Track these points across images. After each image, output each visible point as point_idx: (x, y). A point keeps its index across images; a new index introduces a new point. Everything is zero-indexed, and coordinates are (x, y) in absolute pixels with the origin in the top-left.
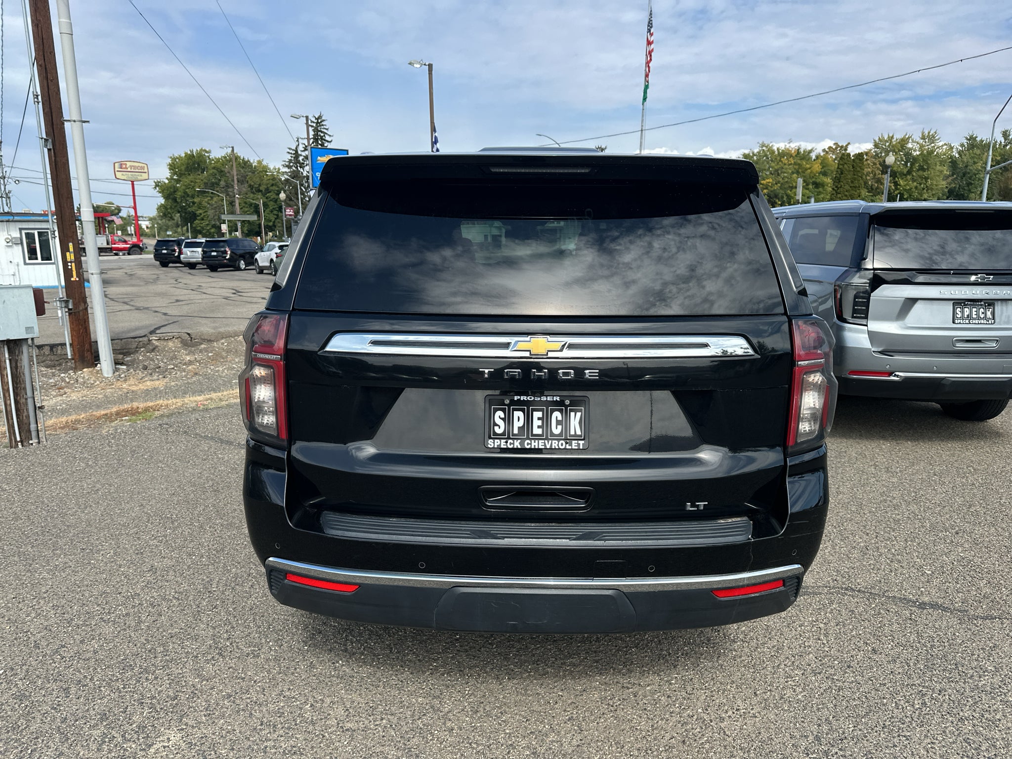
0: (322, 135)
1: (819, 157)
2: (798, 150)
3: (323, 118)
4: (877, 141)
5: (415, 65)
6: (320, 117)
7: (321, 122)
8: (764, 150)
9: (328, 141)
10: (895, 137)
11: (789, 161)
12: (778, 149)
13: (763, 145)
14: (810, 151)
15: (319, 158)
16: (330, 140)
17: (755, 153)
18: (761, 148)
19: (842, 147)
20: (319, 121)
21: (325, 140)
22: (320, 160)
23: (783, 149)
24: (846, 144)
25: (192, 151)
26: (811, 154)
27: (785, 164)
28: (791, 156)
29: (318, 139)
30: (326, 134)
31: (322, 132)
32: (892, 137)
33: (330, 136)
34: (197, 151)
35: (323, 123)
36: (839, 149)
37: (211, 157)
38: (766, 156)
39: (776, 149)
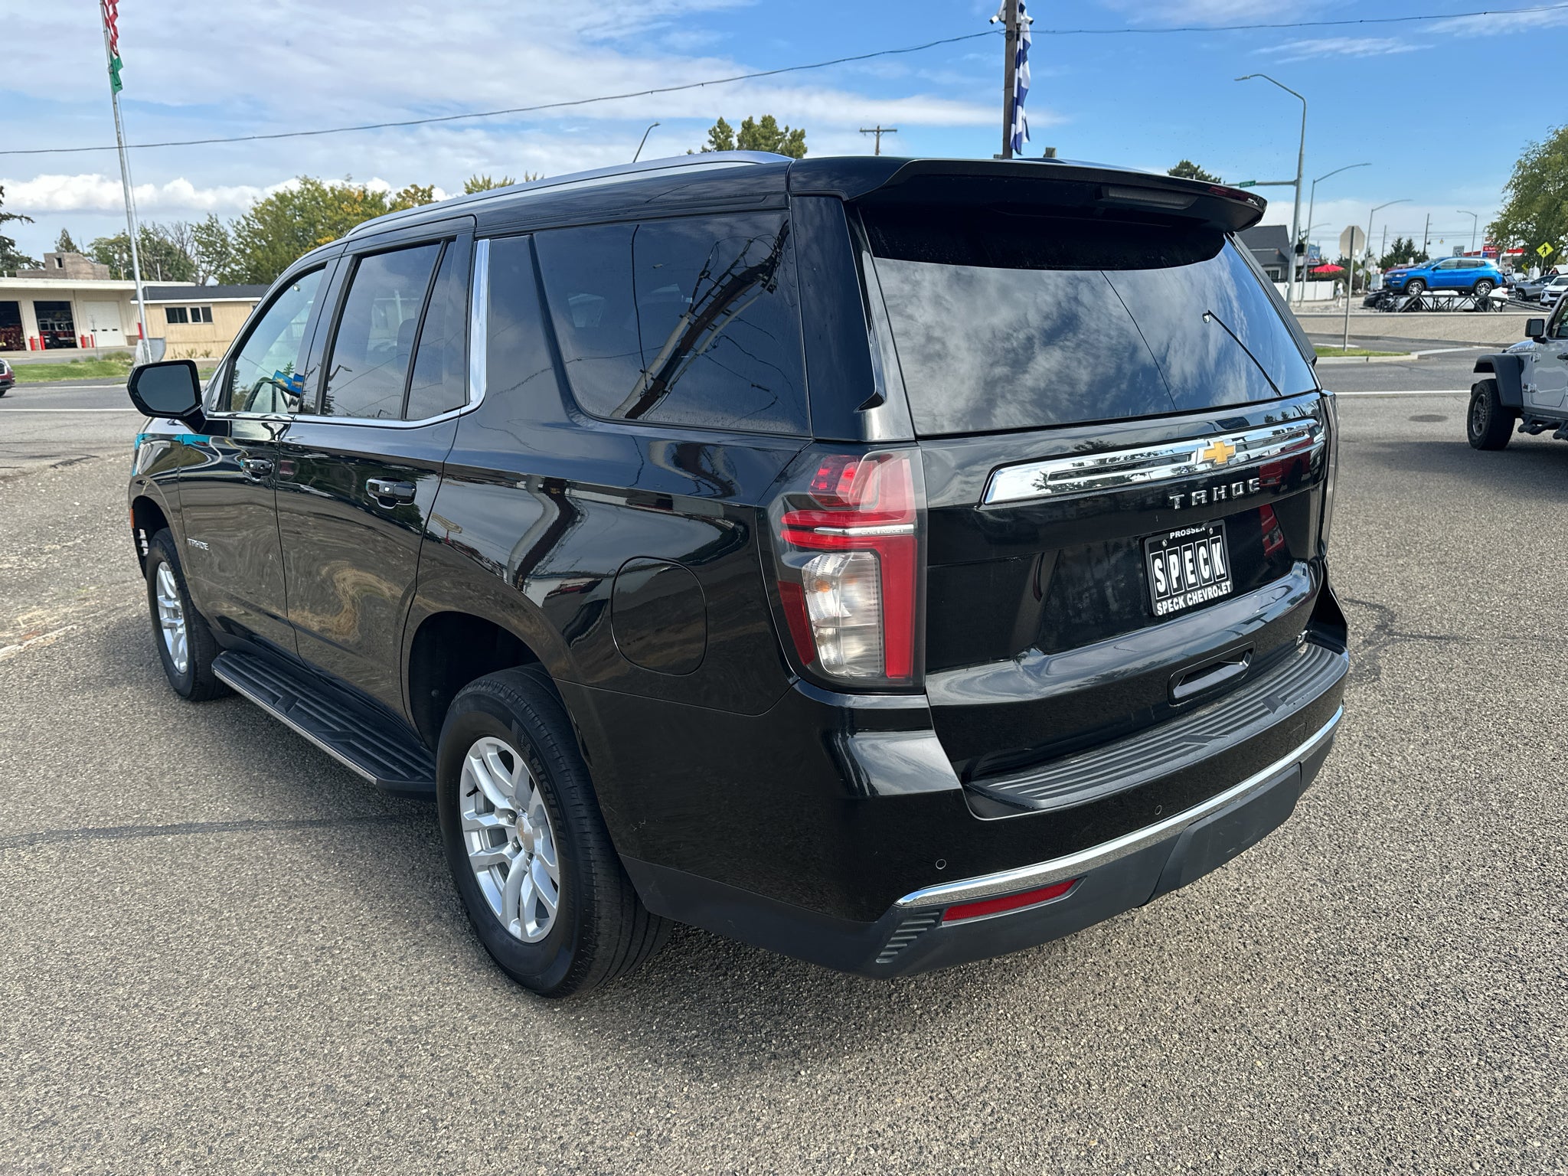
1: (397, 205)
2: (364, 192)
4: (470, 185)
8: (308, 190)
10: (492, 181)
11: (353, 209)
12: (332, 190)
13: (306, 181)
14: (382, 196)
17: (295, 194)
18: (303, 186)
19: (424, 191)
23: (339, 189)
24: (429, 186)
26: (384, 200)
27: (349, 214)
28: (355, 201)
32: (489, 181)
36: (420, 194)
38: (315, 199)
39: (328, 189)
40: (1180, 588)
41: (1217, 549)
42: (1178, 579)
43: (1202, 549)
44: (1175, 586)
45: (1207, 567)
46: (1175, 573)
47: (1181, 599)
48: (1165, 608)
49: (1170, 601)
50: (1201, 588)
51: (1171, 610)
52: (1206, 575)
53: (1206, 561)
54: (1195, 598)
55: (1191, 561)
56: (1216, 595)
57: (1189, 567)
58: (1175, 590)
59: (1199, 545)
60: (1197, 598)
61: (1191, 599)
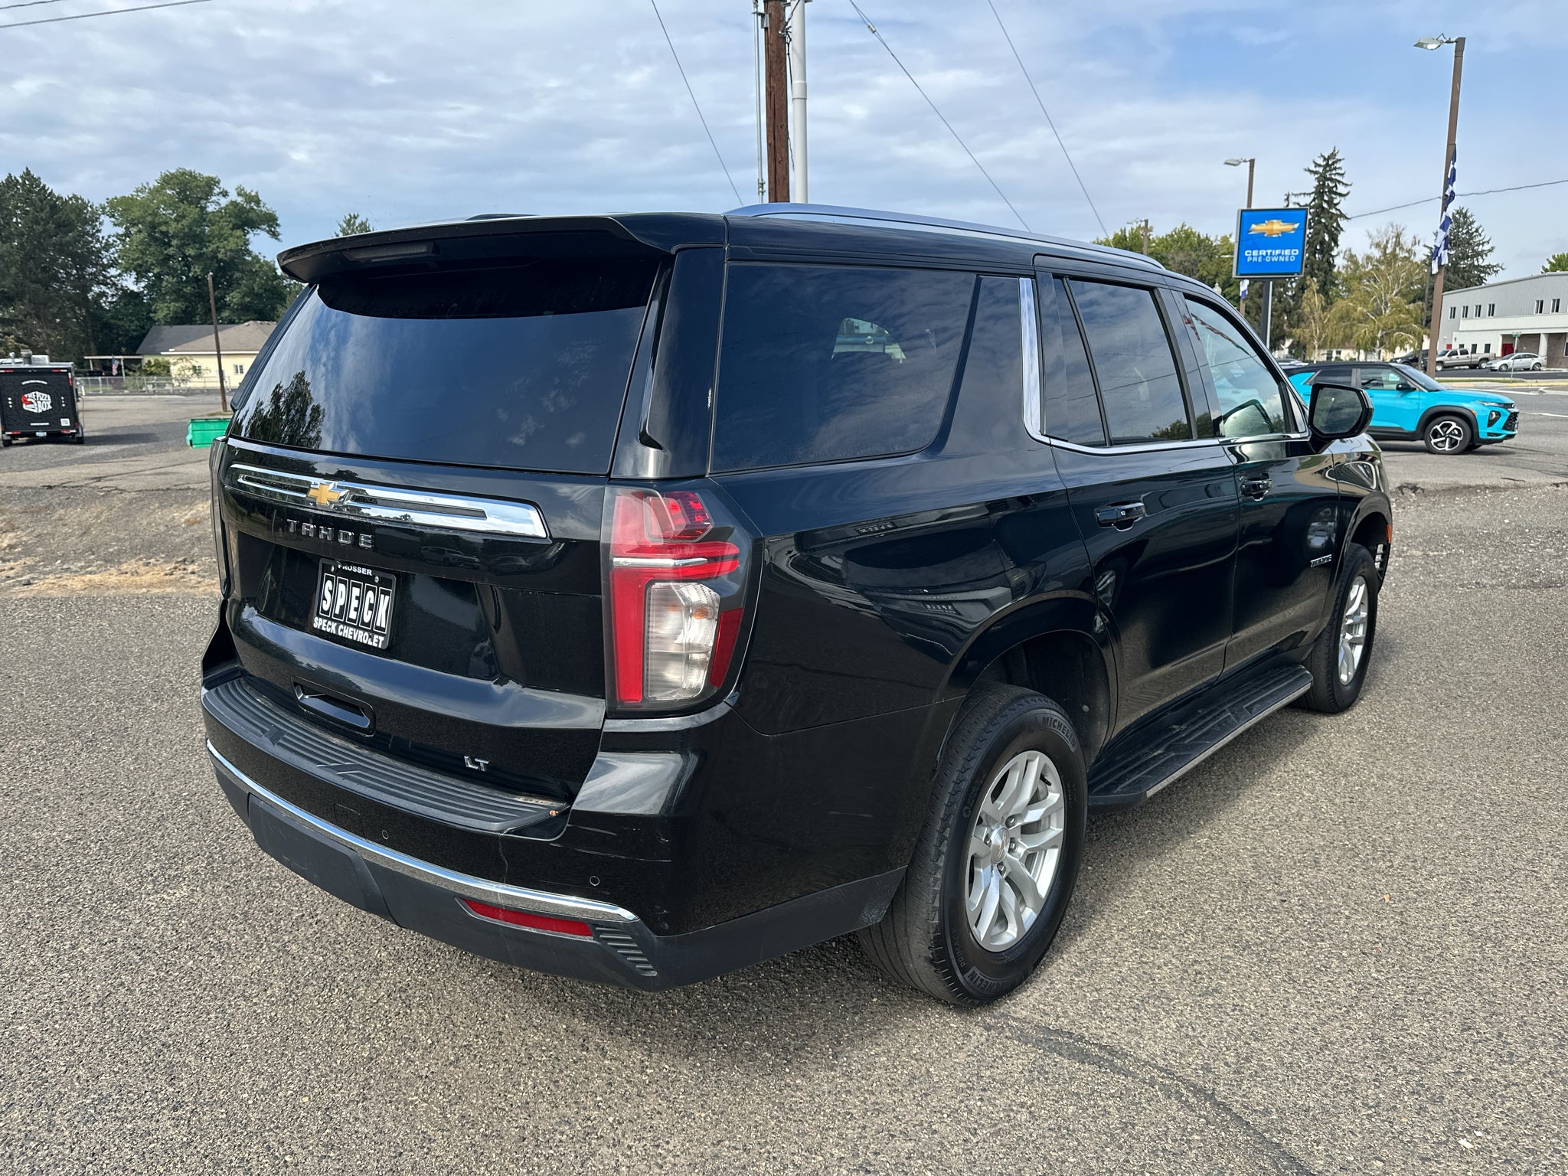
0: (1331, 185)
3: (1338, 157)
5: (1430, 47)
6: (1333, 155)
7: (1333, 164)
9: (1341, 195)
15: (1253, 226)
16: (1345, 193)
20: (1330, 162)
21: (1336, 193)
22: (1254, 230)
25: (1123, 231)
29: (1324, 192)
30: (1339, 182)
31: (1331, 180)
33: (1346, 185)
34: (1132, 229)
35: (1337, 165)
37: (1151, 237)
40: (340, 616)
41: (385, 602)
42: (342, 607)
43: (370, 594)
44: (337, 612)
45: (370, 612)
46: (341, 601)
47: (334, 625)
48: (320, 624)
49: (325, 621)
50: (357, 627)
51: (324, 629)
52: (367, 619)
53: (371, 607)
54: (345, 631)
55: (357, 598)
56: (365, 642)
57: (355, 603)
58: (335, 615)
59: (369, 589)
60: (347, 632)
61: (342, 630)
